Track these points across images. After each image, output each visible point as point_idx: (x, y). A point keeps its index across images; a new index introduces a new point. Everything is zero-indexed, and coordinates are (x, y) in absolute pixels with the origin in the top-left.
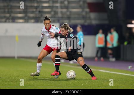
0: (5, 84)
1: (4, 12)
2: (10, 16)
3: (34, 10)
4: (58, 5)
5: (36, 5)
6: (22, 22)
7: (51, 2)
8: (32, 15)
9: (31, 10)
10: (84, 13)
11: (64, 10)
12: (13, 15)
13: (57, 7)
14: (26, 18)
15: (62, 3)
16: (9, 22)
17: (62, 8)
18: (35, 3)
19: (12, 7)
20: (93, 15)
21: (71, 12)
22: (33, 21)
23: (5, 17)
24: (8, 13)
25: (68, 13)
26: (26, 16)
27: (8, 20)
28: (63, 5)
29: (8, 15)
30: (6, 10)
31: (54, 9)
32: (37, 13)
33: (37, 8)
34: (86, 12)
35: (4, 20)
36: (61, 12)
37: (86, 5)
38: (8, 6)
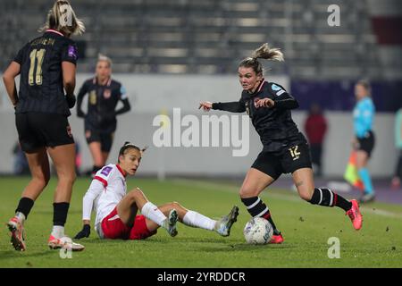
0: (131, 255)
1: (128, 44)
2: (145, 53)
3: (215, 37)
4: (284, 22)
5: (219, 22)
6: (180, 74)
7: (264, 14)
8: (207, 53)
9: (205, 37)
10: (360, 49)
11: (303, 39)
12: (153, 52)
13: (281, 30)
14: (192, 60)
15: (295, 16)
16: (141, 72)
17: (295, 31)
18: (216, 17)
19: (150, 29)
20: (386, 54)
21: (322, 45)
22: (211, 68)
23: (129, 57)
24: (139, 44)
25: (314, 48)
26: (191, 54)
27: (137, 67)
28: (298, 23)
29: (137, 52)
30: (134, 38)
31: (275, 36)
32: (224, 45)
33: (222, 30)
34: (368, 45)
35: (126, 66)
36: (295, 44)
37: (367, 24)
38: (137, 25)
